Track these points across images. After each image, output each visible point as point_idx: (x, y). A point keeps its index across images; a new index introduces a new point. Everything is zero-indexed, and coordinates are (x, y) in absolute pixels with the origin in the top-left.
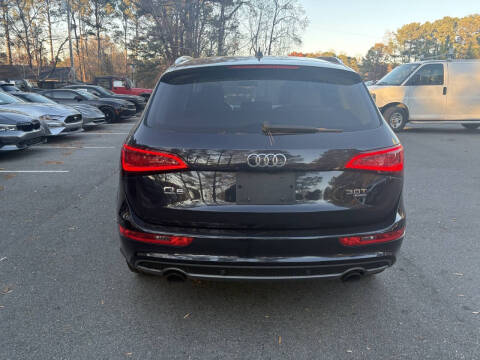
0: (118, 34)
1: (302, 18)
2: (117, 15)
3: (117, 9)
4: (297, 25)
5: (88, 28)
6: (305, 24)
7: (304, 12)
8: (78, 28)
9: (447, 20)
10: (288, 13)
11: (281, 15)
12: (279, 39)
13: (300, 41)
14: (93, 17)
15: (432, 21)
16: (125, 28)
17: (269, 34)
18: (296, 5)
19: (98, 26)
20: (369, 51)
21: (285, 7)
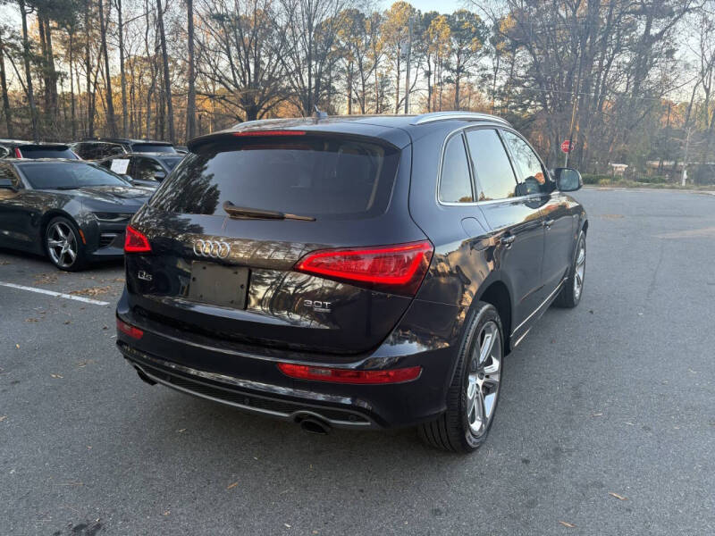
0: (485, 78)
2: (487, 52)
3: (488, 43)
5: (446, 74)
8: (432, 76)
14: (454, 58)
16: (495, 69)
19: (460, 70)
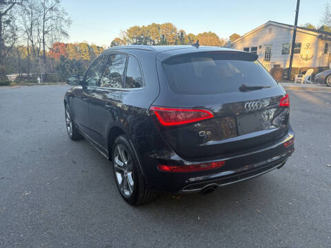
1: (66, 17)
4: (63, 23)
6: (69, 22)
7: (66, 14)
9: (154, 25)
10: (54, 14)
11: (48, 14)
12: (50, 33)
13: (67, 35)
15: (146, 26)
17: (41, 28)
18: (60, 9)
20: (112, 43)
21: (51, 9)
